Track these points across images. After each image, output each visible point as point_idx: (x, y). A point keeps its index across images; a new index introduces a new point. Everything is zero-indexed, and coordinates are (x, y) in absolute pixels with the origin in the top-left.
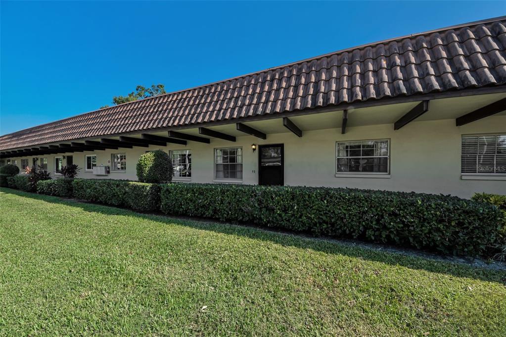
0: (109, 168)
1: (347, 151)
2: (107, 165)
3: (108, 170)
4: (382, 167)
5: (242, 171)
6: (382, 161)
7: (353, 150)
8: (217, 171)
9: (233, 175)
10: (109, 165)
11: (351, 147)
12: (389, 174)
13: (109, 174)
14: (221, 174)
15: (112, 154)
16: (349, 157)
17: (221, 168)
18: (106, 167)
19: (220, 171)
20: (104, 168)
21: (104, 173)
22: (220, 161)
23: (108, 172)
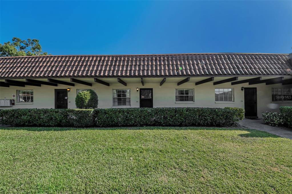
0: (14, 101)
1: (179, 93)
2: (12, 99)
3: (13, 102)
4: (191, 99)
5: (130, 102)
6: (191, 97)
7: (181, 92)
8: (114, 102)
9: (125, 104)
10: (15, 98)
11: (181, 91)
12: (194, 102)
13: (13, 106)
14: (117, 103)
15: (17, 91)
16: (180, 95)
17: (116, 100)
18: (11, 101)
19: (115, 102)
20: (9, 101)
21: (9, 105)
22: (116, 96)
23: (13, 104)
